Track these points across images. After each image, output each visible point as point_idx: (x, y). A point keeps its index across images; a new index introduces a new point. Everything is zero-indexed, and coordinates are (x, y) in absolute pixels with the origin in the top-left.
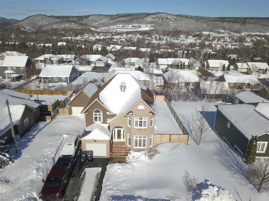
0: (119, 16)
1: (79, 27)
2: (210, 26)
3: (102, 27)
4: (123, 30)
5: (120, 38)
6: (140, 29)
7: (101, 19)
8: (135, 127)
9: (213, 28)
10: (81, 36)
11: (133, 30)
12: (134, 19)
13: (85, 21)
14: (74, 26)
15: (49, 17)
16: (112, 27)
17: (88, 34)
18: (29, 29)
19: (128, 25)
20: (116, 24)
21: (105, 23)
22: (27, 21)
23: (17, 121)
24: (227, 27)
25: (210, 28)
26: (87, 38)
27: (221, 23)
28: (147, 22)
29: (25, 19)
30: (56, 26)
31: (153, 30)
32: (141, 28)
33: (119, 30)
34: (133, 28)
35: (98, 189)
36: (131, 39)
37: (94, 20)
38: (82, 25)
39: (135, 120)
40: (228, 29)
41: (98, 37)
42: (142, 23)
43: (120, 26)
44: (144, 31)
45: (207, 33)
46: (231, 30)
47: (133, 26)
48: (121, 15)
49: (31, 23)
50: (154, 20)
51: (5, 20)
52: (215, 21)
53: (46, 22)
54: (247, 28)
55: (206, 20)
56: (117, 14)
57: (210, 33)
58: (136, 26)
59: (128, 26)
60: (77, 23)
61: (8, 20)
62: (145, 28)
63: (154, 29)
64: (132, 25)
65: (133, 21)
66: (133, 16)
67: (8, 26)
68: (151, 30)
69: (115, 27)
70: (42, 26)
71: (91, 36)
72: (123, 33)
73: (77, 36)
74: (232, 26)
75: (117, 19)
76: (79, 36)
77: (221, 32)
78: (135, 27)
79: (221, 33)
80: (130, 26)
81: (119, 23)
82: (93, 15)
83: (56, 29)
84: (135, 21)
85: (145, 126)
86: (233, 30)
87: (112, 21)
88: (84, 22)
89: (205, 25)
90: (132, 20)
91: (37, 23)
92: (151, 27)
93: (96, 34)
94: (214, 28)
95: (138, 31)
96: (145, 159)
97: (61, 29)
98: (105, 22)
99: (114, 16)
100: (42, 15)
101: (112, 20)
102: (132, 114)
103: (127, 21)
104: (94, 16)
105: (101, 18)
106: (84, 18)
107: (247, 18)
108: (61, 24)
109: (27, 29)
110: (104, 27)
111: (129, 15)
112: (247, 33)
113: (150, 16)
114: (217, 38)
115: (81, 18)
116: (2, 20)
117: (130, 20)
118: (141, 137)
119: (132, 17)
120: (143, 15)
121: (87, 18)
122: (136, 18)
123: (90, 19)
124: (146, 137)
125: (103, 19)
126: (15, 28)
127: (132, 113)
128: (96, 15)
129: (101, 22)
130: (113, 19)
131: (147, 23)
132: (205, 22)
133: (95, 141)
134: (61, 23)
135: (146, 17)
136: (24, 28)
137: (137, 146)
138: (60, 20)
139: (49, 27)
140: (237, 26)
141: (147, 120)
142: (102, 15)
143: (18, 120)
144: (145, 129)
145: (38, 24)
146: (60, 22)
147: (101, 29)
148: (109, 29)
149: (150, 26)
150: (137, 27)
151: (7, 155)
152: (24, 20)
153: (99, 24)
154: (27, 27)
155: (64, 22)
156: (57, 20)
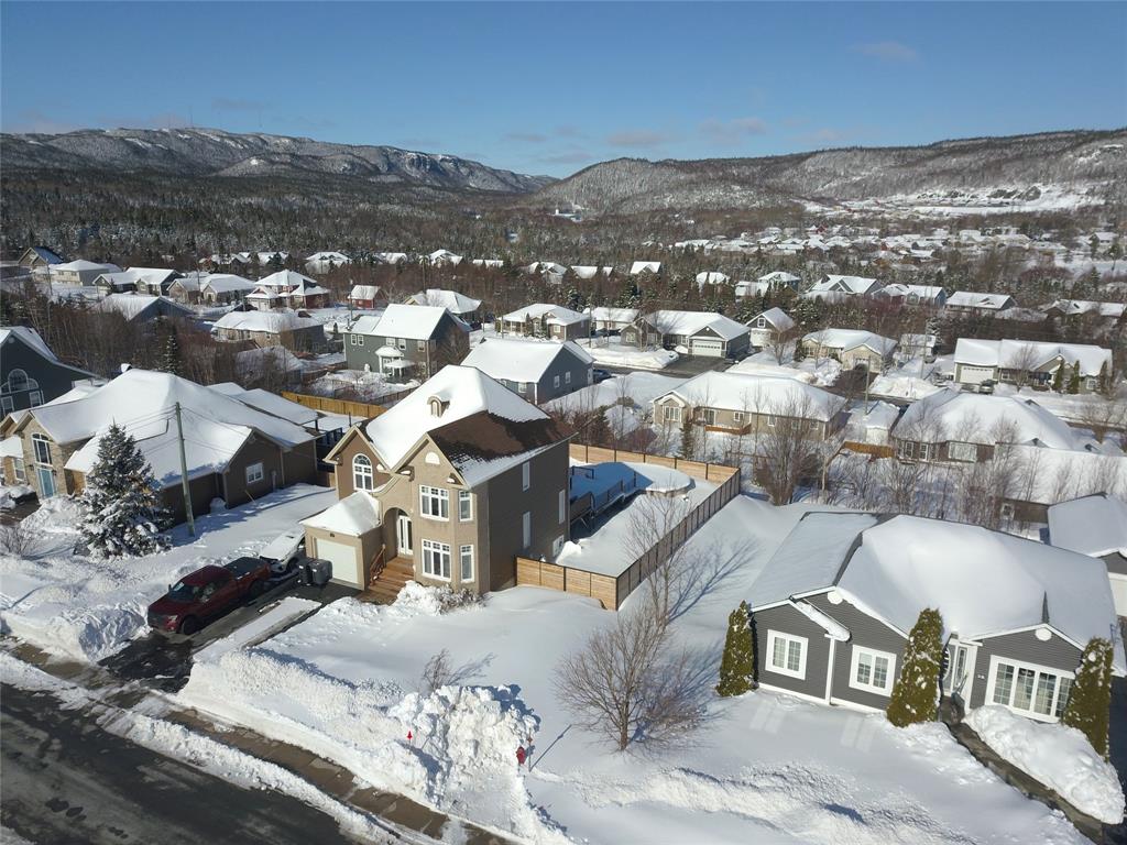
0: (941, 148)
1: (759, 200)
3: (853, 197)
4: (948, 210)
5: (915, 246)
6: (1028, 207)
7: (857, 167)
8: (422, 514)
10: (752, 234)
11: (995, 210)
12: (1008, 161)
13: (785, 177)
14: (739, 196)
15: (656, 164)
16: (900, 196)
17: (782, 227)
18: (578, 212)
19: (978, 186)
20: (920, 184)
21: (871, 183)
22: (580, 182)
26: (770, 243)
28: (1075, 173)
29: (573, 176)
30: (673, 200)
31: (1097, 209)
32: (1036, 201)
33: (928, 209)
34: (1000, 199)
36: (960, 250)
37: (823, 170)
38: (773, 190)
41: (815, 241)
42: (1047, 178)
43: (937, 192)
44: (1050, 212)
47: (1001, 193)
48: (952, 145)
49: (589, 189)
50: (1112, 163)
51: (518, 181)
53: (641, 185)
56: (934, 144)
58: (1014, 192)
59: (976, 193)
60: (752, 186)
61: (526, 179)
62: (1054, 199)
63: (1106, 204)
64: (996, 187)
65: (1004, 168)
66: (1008, 146)
67: (515, 203)
68: (1088, 206)
69: (913, 198)
71: (794, 235)
72: (938, 224)
73: (737, 236)
75: (930, 164)
76: (743, 235)
78: (1009, 195)
80: (984, 194)
81: (932, 180)
82: (823, 151)
83: (672, 210)
84: (1010, 170)
85: (445, 514)
87: (903, 174)
88: (783, 180)
90: (1000, 168)
91: (611, 191)
92: (1091, 193)
93: (814, 228)
95: (1018, 213)
97: (689, 208)
98: (870, 177)
99: (920, 152)
100: (632, 160)
101: (903, 170)
103: (971, 171)
104: (826, 155)
105: (857, 162)
106: (786, 165)
108: (691, 190)
109: (572, 212)
110: (862, 200)
111: (991, 144)
113: (1096, 144)
115: (774, 164)
116: (511, 180)
117: (987, 167)
118: (439, 545)
119: (1000, 152)
120: (1060, 140)
121: (799, 163)
122: (1019, 157)
123: (811, 169)
124: (450, 549)
125: (863, 167)
126: (533, 208)
128: (839, 150)
129: (854, 178)
130: (910, 165)
131: (1069, 178)
133: (332, 535)
134: (692, 185)
135: (1073, 148)
136: (564, 208)
138: (693, 176)
139: (649, 201)
141: (447, 498)
142: (861, 149)
144: (447, 524)
145: (614, 192)
146: (692, 182)
147: (845, 207)
148: (882, 205)
149: (1085, 191)
150: (1019, 197)
151: (153, 529)
152: (569, 179)
153: (841, 190)
154: (575, 204)
155: (705, 182)
156: (682, 178)
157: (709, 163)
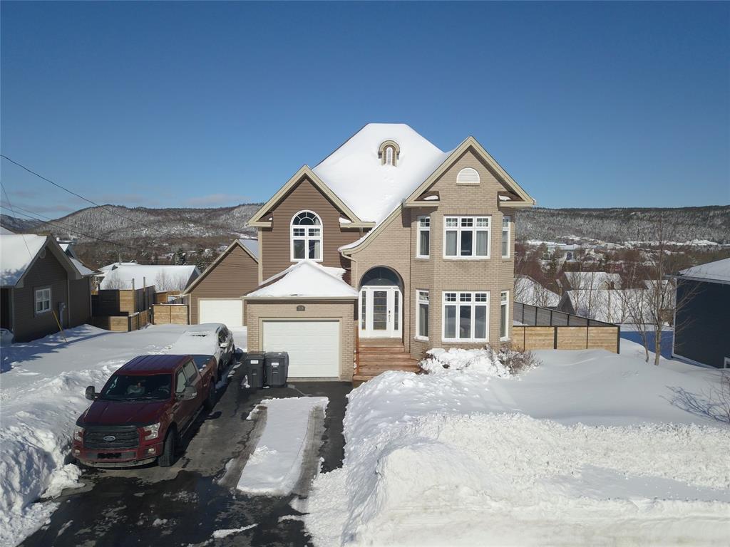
1: (208, 232)
2: (544, 226)
8: (445, 257)
9: (552, 232)
13: (222, 219)
14: (194, 230)
15: (132, 210)
18: (74, 239)
22: (74, 220)
23: (9, 273)
24: (585, 229)
25: (544, 231)
27: (568, 219)
30: (148, 232)
35: (326, 442)
37: (246, 215)
38: (215, 227)
39: (446, 228)
40: (589, 233)
45: (539, 243)
46: (598, 236)
49: (81, 225)
51: (14, 223)
52: (553, 215)
53: (122, 223)
54: (636, 232)
55: (531, 213)
57: (545, 242)
60: (202, 224)
61: (22, 221)
70: (110, 233)
74: (597, 226)
77: (572, 240)
79: (573, 242)
82: (244, 205)
83: (147, 237)
85: (482, 251)
86: (602, 235)
88: (221, 221)
89: (529, 226)
91: (99, 227)
94: (554, 230)
96: (494, 369)
97: (161, 237)
100: (114, 206)
102: (439, 200)
104: (246, 207)
106: (221, 212)
107: (631, 210)
108: (160, 226)
109: (70, 240)
112: (639, 243)
114: (566, 254)
115: (212, 213)
116: (8, 222)
118: (469, 295)
121: (229, 212)
123: (237, 215)
124: (488, 298)
127: (436, 197)
128: (253, 204)
132: (528, 217)
133: (302, 307)
134: (160, 223)
136: (63, 237)
137: (454, 336)
138: (160, 218)
139: (130, 233)
140: (611, 226)
141: (488, 229)
143: (13, 271)
144: (486, 261)
145: (102, 227)
146: (159, 221)
152: (65, 218)
154: (71, 235)
155: (168, 221)
156: (152, 219)
157: (169, 210)
